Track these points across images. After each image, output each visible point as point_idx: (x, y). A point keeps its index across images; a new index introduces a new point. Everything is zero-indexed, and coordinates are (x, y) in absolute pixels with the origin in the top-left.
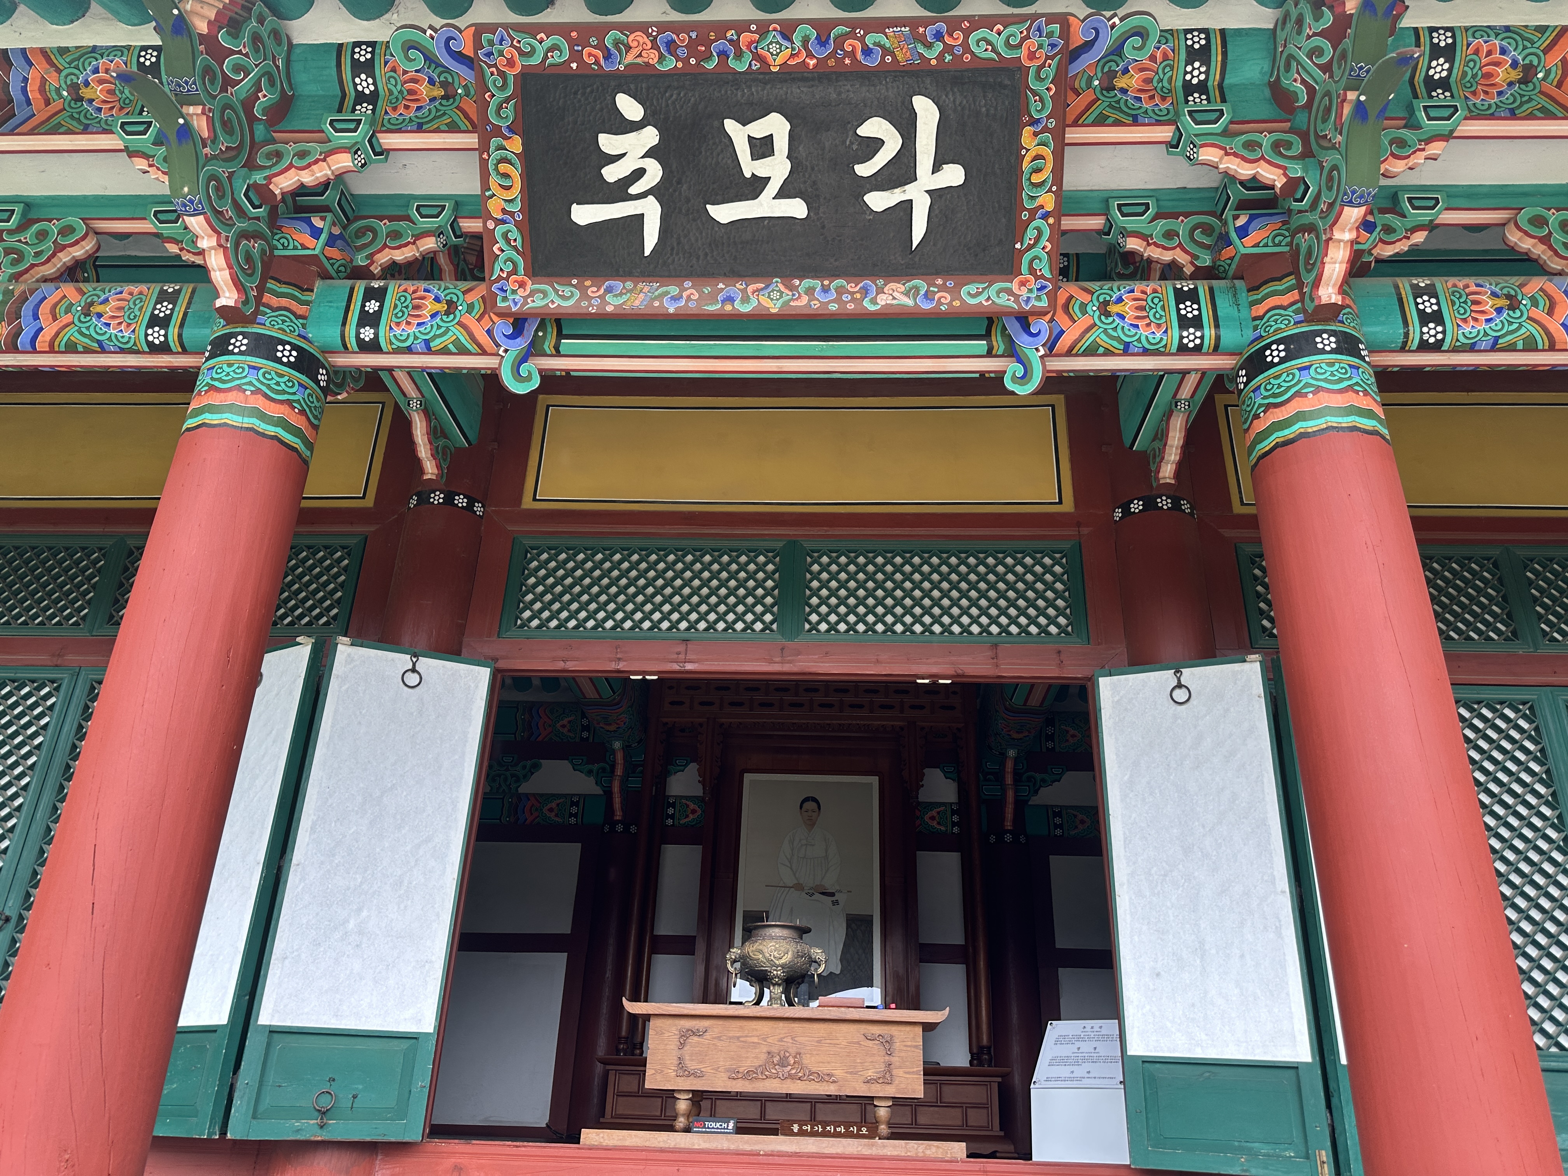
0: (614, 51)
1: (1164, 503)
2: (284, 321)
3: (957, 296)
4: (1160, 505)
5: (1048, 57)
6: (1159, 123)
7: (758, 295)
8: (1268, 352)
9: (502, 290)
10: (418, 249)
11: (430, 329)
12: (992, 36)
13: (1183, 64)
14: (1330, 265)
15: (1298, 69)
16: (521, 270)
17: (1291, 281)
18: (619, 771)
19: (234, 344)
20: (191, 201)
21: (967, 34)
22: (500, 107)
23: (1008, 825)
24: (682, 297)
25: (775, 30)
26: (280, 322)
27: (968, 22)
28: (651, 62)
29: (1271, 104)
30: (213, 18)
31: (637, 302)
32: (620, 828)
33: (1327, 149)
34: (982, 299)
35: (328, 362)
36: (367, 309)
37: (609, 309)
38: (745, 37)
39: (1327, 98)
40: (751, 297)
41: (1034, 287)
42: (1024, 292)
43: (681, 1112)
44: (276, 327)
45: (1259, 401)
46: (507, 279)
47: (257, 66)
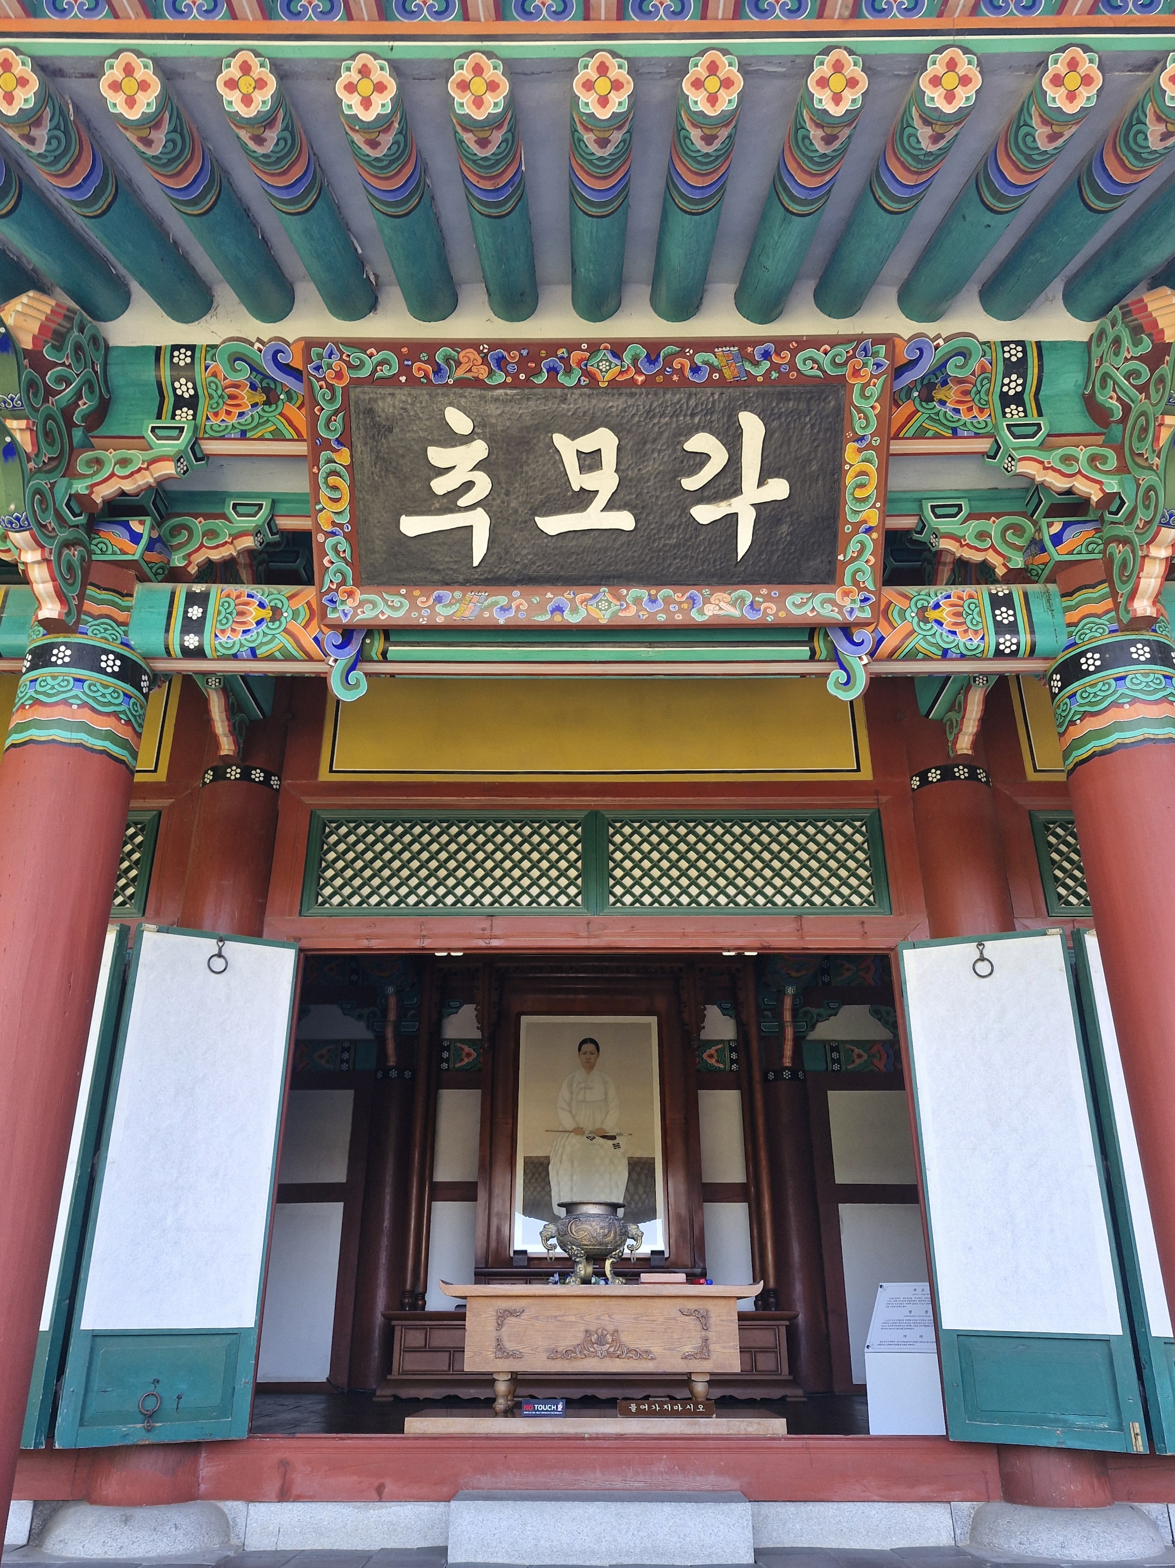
0: (444, 365)
1: (961, 772)
2: (106, 630)
3: (782, 606)
4: (957, 774)
5: (873, 376)
6: (977, 436)
7: (586, 606)
8: (1083, 660)
9: (332, 601)
10: (235, 548)
11: (255, 638)
12: (819, 355)
13: (1000, 376)
14: (1146, 580)
15: (1114, 387)
16: (350, 581)
17: (1104, 589)
18: (392, 1016)
19: (56, 655)
20: (18, 519)
21: (794, 353)
22: (329, 421)
23: (787, 1062)
24: (511, 608)
25: (606, 348)
26: (103, 631)
27: (796, 342)
28: (481, 377)
29: (1086, 416)
30: (36, 331)
31: (467, 612)
32: (394, 1074)
33: (1144, 468)
34: (806, 610)
35: (150, 668)
36: (190, 615)
37: (440, 620)
38: (576, 355)
39: (1143, 418)
40: (580, 607)
41: (858, 598)
42: (847, 603)
43: (501, 1394)
44: (99, 636)
45: (1075, 708)
46: (336, 590)
47: (78, 375)
